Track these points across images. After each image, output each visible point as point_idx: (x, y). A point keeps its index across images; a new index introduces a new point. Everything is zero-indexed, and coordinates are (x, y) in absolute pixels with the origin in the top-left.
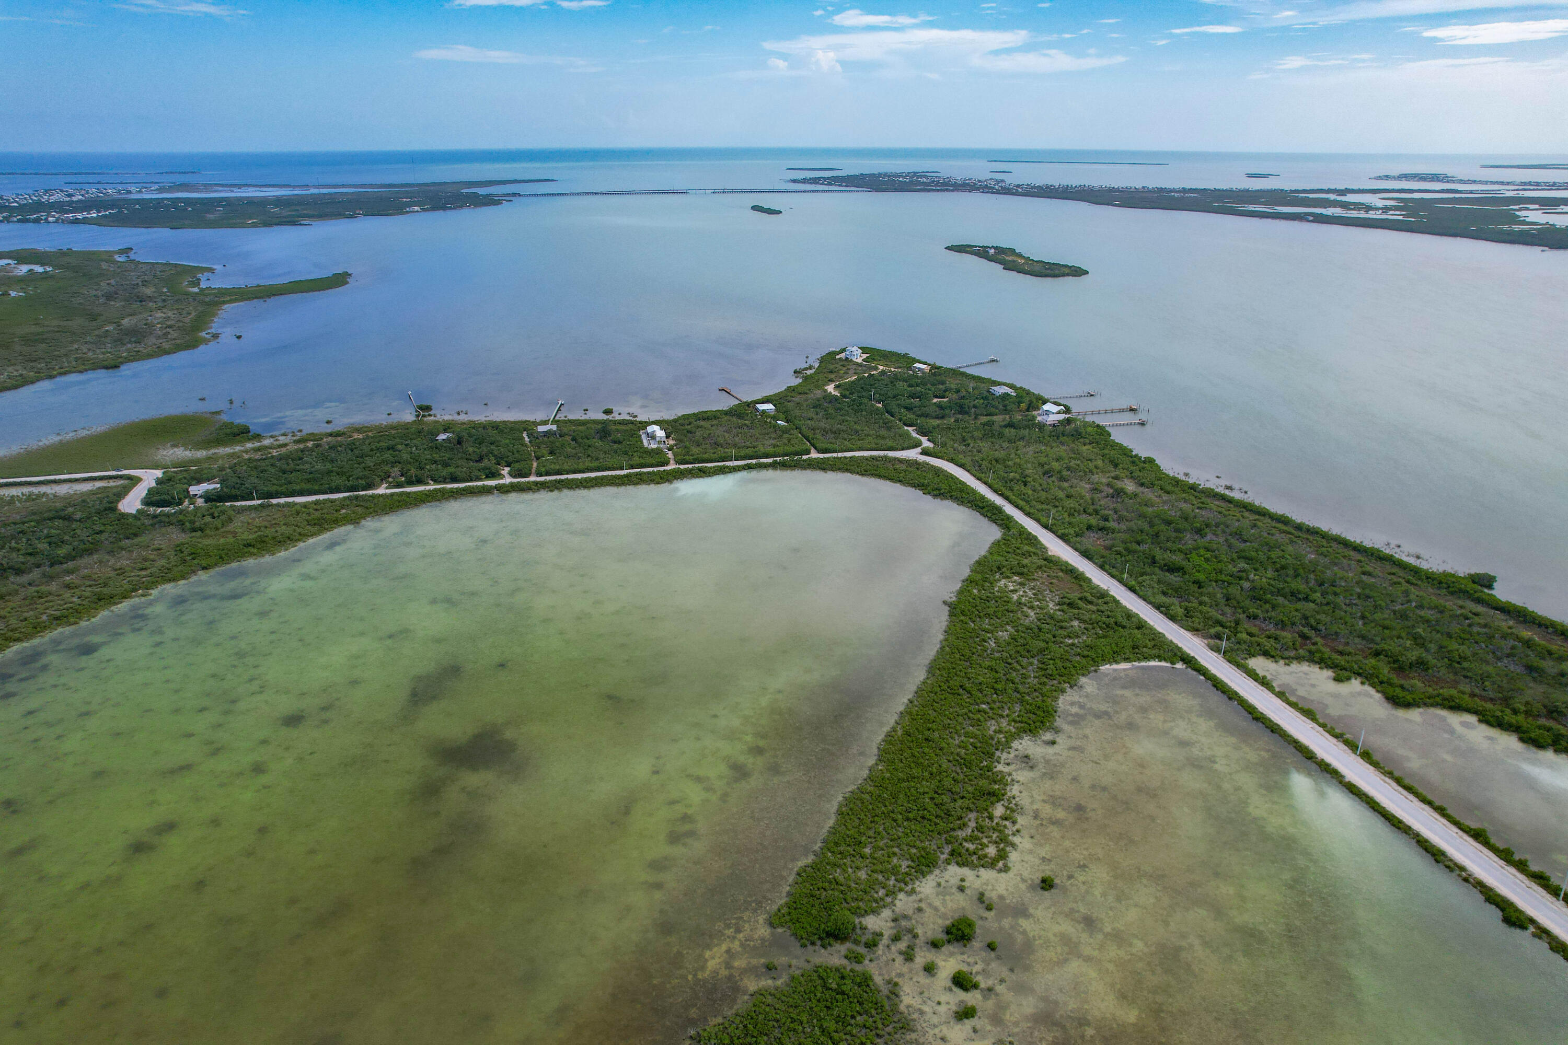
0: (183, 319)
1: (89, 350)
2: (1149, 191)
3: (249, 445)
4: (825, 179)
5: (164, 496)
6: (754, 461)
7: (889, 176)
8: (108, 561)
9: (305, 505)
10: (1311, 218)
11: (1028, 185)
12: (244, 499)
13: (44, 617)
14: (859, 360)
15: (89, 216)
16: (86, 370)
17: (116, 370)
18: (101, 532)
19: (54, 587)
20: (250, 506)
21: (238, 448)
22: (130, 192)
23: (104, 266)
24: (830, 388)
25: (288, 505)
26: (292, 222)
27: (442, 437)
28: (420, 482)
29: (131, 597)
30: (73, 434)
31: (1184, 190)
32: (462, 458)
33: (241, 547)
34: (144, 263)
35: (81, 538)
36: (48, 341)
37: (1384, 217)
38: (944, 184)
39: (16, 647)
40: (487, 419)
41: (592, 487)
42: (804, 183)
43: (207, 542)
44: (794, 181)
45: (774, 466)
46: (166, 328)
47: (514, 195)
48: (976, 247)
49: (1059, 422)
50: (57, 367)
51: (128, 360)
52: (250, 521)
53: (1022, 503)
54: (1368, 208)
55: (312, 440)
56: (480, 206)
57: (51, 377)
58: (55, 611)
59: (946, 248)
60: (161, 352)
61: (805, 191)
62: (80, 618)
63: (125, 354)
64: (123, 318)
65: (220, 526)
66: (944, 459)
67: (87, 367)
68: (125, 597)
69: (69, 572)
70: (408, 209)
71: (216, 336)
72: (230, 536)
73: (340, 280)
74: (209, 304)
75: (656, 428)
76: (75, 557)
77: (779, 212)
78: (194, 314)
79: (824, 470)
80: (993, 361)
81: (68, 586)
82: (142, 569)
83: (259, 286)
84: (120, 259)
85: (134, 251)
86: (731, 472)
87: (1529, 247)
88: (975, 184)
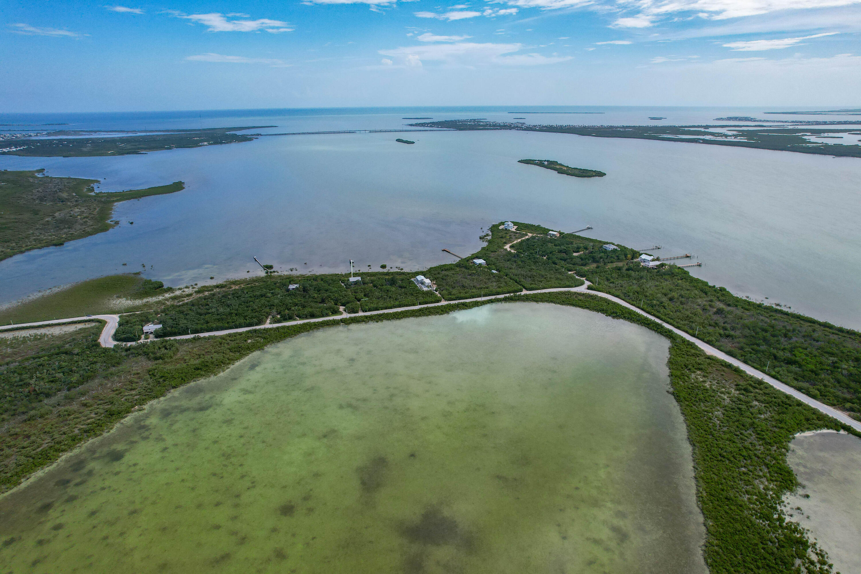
0: (92, 213)
1: (41, 234)
2: (605, 128)
3: (167, 295)
4: (428, 124)
5: (128, 335)
6: (493, 297)
7: (462, 122)
8: (106, 384)
9: (222, 338)
10: (701, 141)
11: (539, 125)
12: (180, 334)
13: (76, 431)
14: (514, 230)
15: (11, 150)
16: (43, 247)
17: (62, 246)
18: (95, 363)
19: (75, 406)
20: (186, 340)
21: (161, 298)
22: (30, 136)
23: (31, 180)
24: (507, 247)
25: (210, 338)
26: (135, 152)
27: (291, 287)
28: (291, 318)
29: (132, 412)
30: (50, 291)
31: (623, 127)
32: (312, 301)
33: (194, 370)
34: (55, 178)
35: (83, 368)
36: (12, 228)
37: (736, 140)
38: (494, 126)
39: (65, 456)
40: (311, 273)
41: (402, 318)
42: (417, 126)
43: (169, 367)
44: (411, 125)
45: (505, 300)
46: (84, 218)
47: (258, 135)
48: (536, 160)
49: (657, 266)
50: (24, 245)
51: (68, 240)
52: (190, 350)
53: (669, 320)
54: (726, 136)
55: (206, 291)
56: (241, 141)
57: (22, 252)
58: (82, 425)
59: (518, 162)
60: (85, 234)
61: (420, 131)
62: (103, 431)
63: (64, 236)
64: (55, 212)
65: (172, 355)
66: (604, 292)
67: (43, 245)
68: (128, 412)
69: (83, 394)
70: (201, 144)
71: (117, 223)
72: (182, 362)
73: (178, 186)
74: (104, 203)
75: (420, 278)
76: (83, 382)
77: (413, 143)
78: (98, 209)
79: (537, 301)
80: (589, 228)
81: (85, 405)
82: (131, 390)
83: (131, 191)
84: (40, 175)
85: (45, 171)
86: (482, 305)
87: (823, 155)
88: (510, 126)
